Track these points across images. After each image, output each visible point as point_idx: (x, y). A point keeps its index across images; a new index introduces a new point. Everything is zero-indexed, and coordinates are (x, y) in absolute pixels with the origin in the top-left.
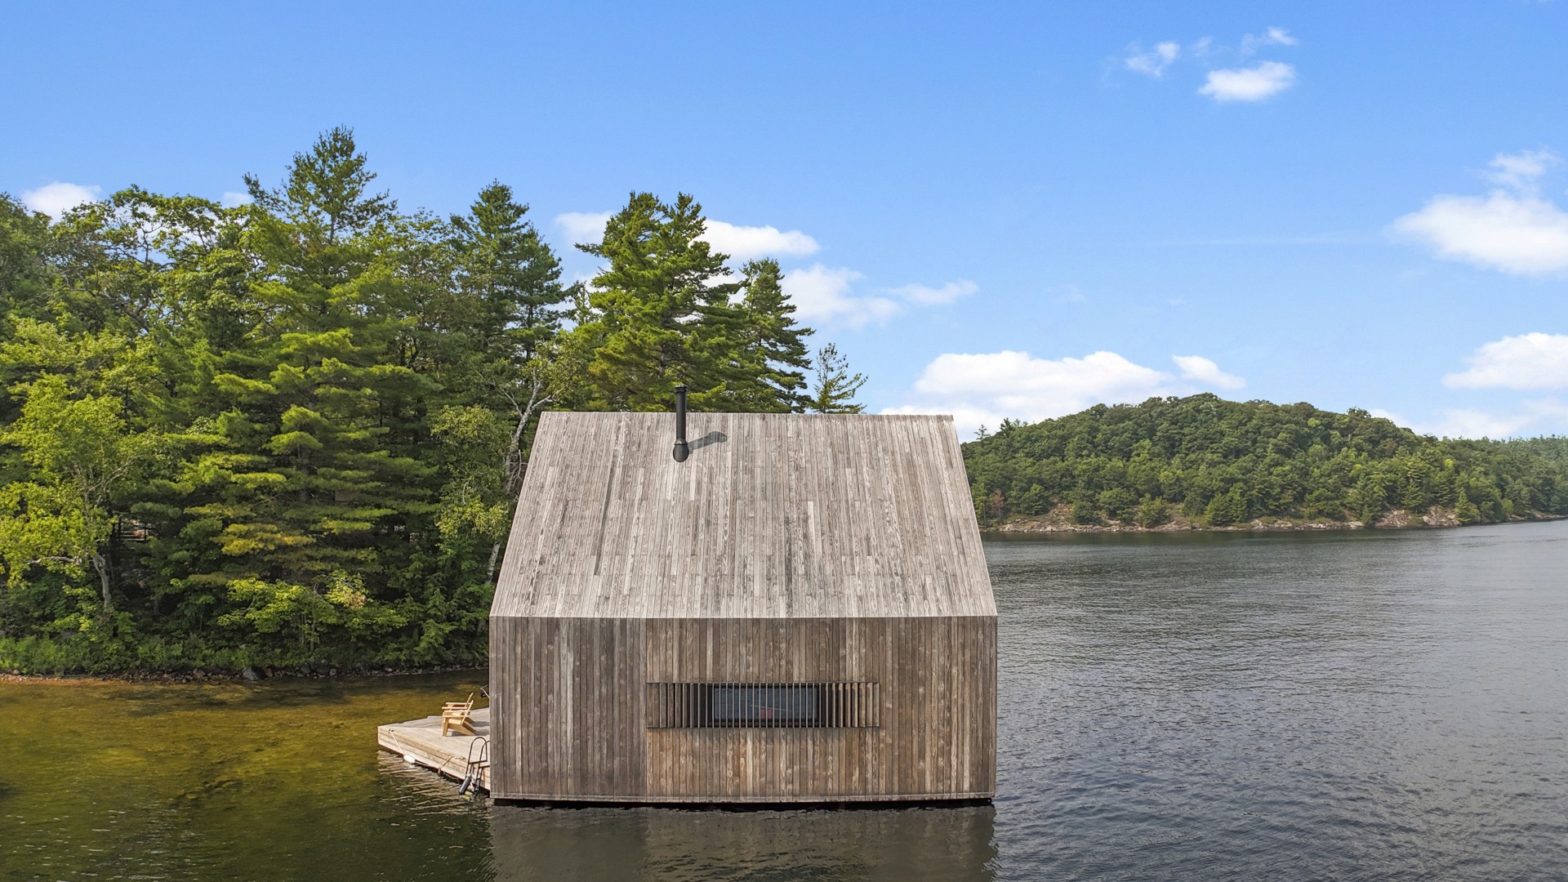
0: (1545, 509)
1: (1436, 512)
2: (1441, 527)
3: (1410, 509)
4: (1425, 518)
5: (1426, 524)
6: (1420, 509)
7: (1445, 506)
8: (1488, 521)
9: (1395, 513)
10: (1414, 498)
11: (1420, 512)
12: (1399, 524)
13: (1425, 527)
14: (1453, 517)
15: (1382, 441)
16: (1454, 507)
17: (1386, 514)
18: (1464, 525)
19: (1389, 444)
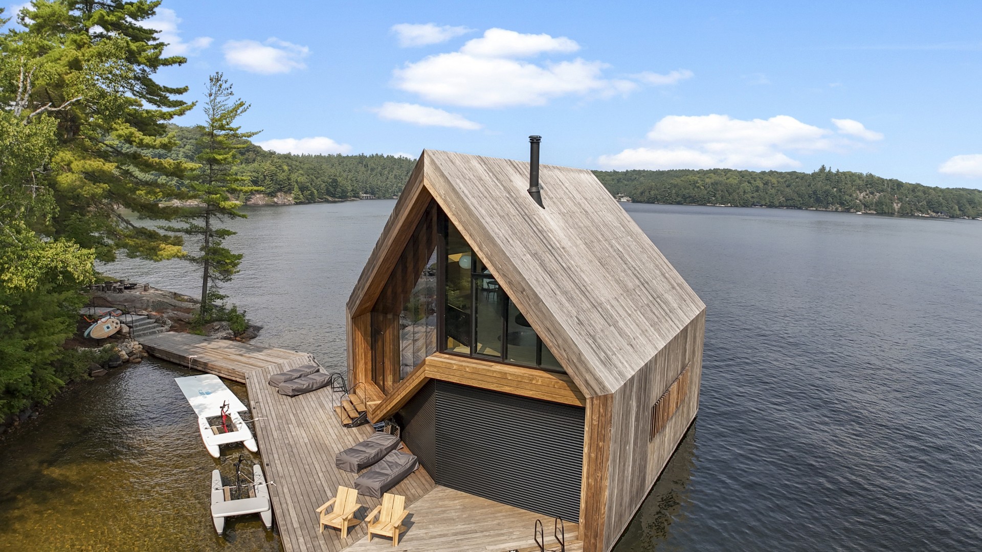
0: (333, 196)
1: (281, 196)
2: (284, 205)
3: (266, 194)
4: (275, 200)
5: (276, 203)
6: (272, 194)
7: (285, 192)
8: (307, 201)
9: (258, 196)
10: (269, 188)
11: (272, 196)
12: (260, 203)
13: (276, 205)
14: (291, 199)
15: (247, 153)
16: (291, 193)
17: (252, 197)
18: (297, 204)
19: (251, 155)
